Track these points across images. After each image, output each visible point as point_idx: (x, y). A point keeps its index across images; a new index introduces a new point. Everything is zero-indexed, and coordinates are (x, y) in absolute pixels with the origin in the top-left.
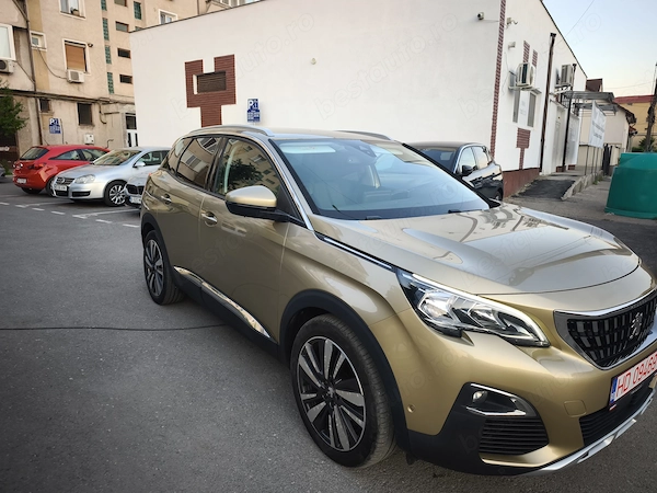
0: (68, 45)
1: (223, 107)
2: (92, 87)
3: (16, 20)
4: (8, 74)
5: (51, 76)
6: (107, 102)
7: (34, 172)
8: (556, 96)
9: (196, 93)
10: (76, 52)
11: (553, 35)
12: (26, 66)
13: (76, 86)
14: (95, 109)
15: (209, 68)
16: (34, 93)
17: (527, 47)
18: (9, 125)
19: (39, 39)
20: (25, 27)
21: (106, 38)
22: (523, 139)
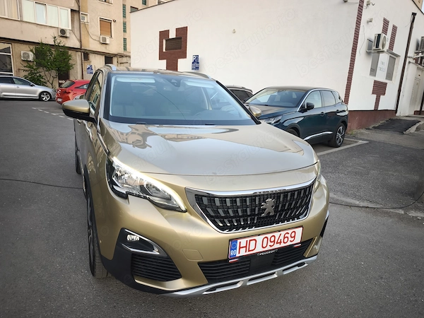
0: (102, 20)
1: (179, 60)
2: (114, 47)
3: (73, 5)
4: (66, 37)
5: (90, 39)
6: (122, 56)
7: (66, 95)
8: (416, 60)
9: (164, 50)
10: (106, 25)
11: (414, 14)
12: (77, 33)
13: (105, 45)
14: (115, 60)
15: (172, 35)
16: (80, 49)
17: (386, 23)
18: (63, 67)
19: (86, 17)
20: (77, 9)
21: (124, 16)
22: (379, 89)
